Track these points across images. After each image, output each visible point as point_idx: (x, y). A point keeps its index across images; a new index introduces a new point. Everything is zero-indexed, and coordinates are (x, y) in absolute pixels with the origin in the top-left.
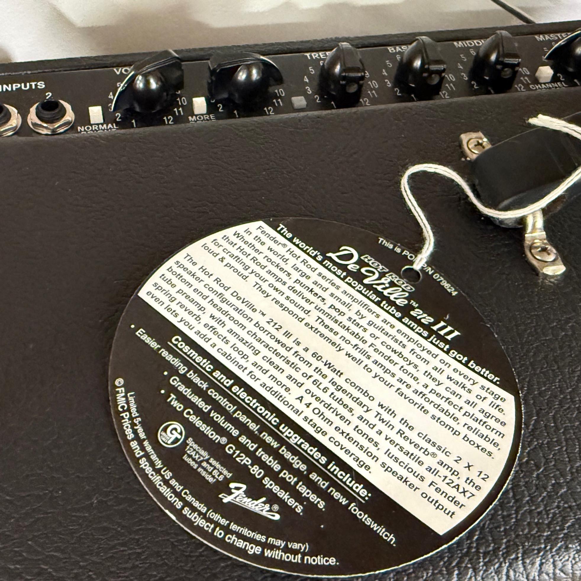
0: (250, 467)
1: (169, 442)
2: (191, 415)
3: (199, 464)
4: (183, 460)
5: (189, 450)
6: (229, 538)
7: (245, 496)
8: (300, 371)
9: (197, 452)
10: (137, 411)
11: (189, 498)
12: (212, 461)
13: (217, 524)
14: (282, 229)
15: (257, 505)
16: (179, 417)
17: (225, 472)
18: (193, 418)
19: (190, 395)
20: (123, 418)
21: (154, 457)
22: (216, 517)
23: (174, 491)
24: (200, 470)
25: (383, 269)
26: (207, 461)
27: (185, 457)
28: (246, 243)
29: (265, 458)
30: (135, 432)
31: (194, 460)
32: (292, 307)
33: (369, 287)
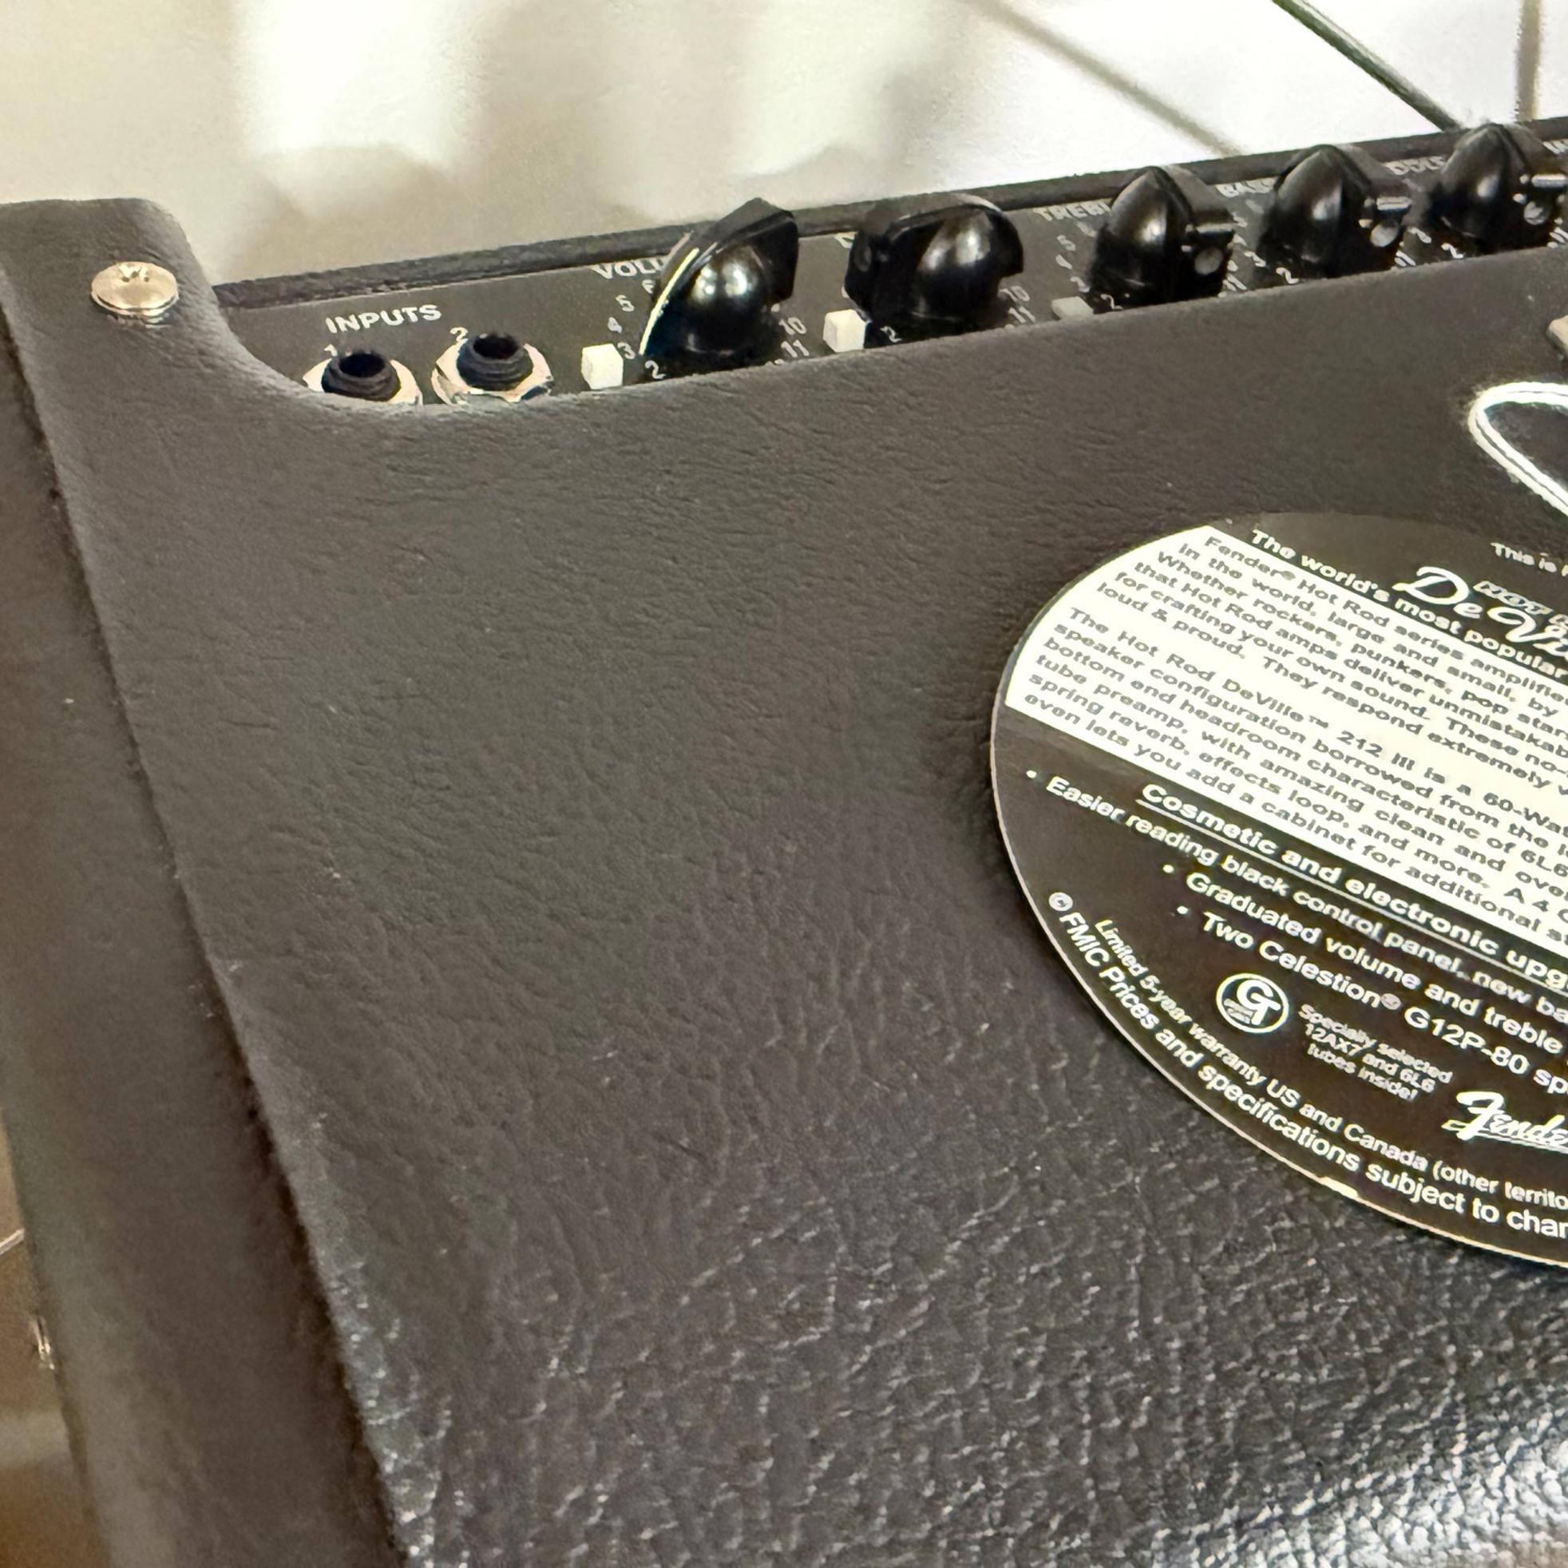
0: (1487, 1052)
1: (1257, 1020)
2: (1279, 954)
3: (1357, 1060)
4: (1312, 1057)
5: (1314, 1032)
6: (1516, 1220)
7: (1508, 1118)
8: (1479, 837)
9: (1339, 1036)
10: (1139, 961)
11: (1370, 1142)
12: (1384, 1049)
13: (1470, 1193)
14: (1264, 541)
15: (1549, 1135)
16: (1252, 962)
17: (1433, 1071)
18: (1287, 960)
19: (1255, 910)
20: (1110, 982)
21: (1234, 1061)
22: (1461, 1176)
23: (1323, 1132)
24: (1364, 1074)
25: (1536, 609)
26: (1374, 1051)
27: (1313, 1050)
28: (1196, 575)
29: (1511, 1026)
30: (1156, 1009)
31: (1338, 1053)
32: (1378, 704)
33: (1528, 648)
